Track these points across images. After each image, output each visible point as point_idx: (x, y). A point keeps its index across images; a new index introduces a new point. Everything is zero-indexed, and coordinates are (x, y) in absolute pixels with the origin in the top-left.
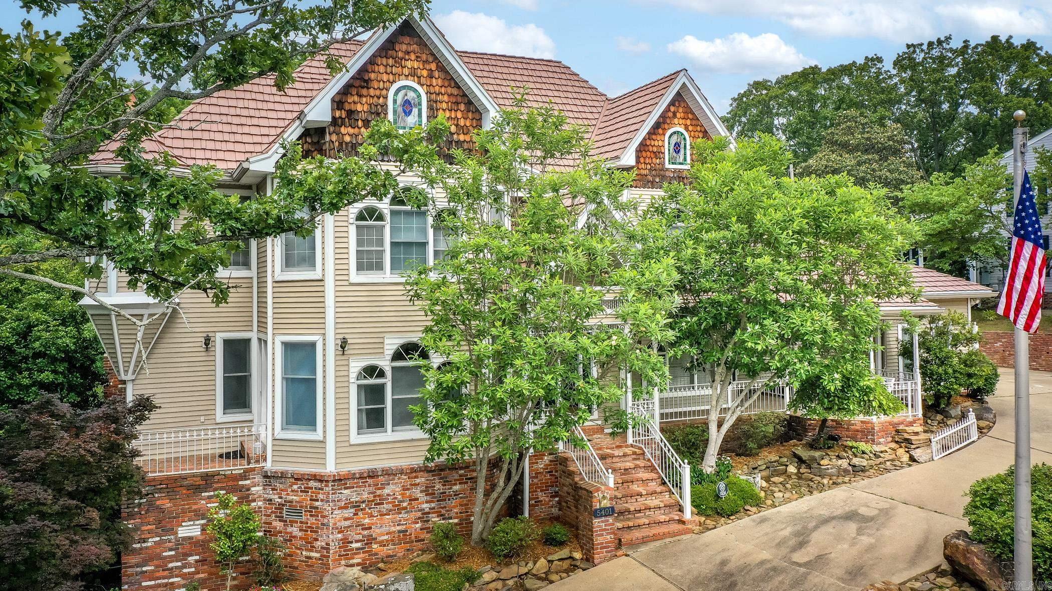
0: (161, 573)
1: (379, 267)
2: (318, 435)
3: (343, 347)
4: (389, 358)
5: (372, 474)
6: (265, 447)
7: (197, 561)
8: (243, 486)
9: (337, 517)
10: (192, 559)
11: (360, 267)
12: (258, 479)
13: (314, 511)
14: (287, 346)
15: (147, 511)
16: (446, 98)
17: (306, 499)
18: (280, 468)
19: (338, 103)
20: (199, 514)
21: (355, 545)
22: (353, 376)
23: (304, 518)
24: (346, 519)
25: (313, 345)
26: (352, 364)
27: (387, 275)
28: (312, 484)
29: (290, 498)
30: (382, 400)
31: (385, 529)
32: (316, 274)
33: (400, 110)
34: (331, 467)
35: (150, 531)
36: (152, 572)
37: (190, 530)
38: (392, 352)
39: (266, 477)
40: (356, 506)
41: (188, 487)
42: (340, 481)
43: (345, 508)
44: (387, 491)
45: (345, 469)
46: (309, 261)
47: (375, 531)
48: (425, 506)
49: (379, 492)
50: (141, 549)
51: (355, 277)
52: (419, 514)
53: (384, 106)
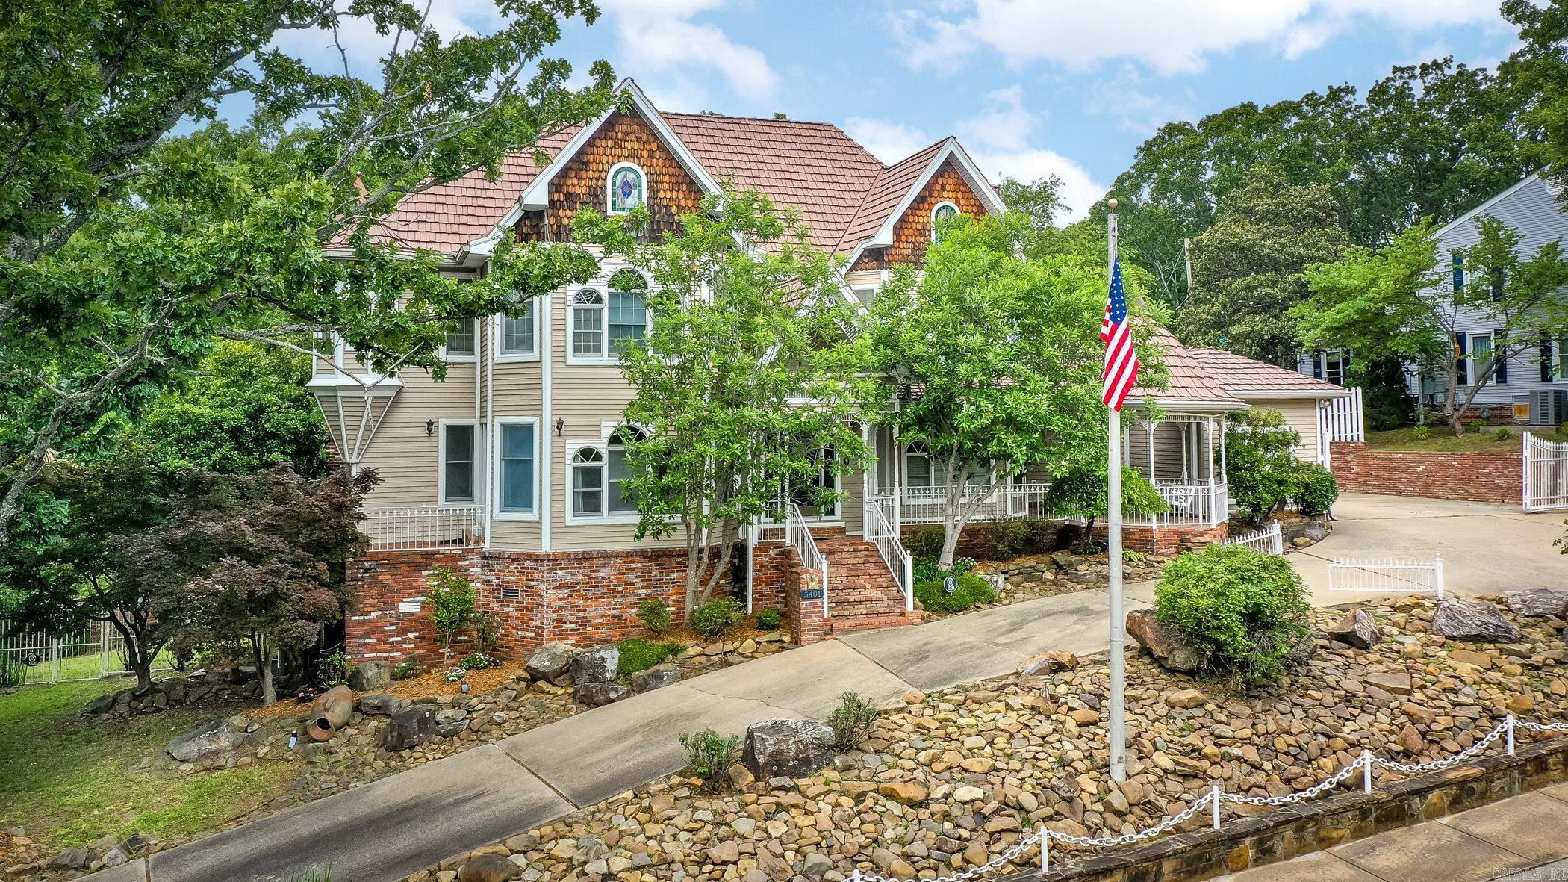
0: (383, 647)
1: (598, 350)
2: (534, 516)
3: (559, 429)
4: (606, 440)
5: (587, 556)
6: (483, 529)
7: (416, 637)
8: (462, 566)
9: (552, 596)
10: (412, 635)
11: (577, 350)
12: (477, 560)
13: (529, 590)
14: (506, 428)
15: (370, 585)
16: (667, 178)
17: (522, 579)
18: (497, 549)
19: (555, 186)
20: (418, 592)
21: (569, 626)
22: (569, 458)
23: (520, 599)
24: (561, 599)
25: (530, 427)
26: (569, 445)
27: (605, 359)
28: (529, 564)
29: (507, 578)
30: (599, 484)
31: (600, 612)
32: (534, 356)
33: (619, 191)
34: (546, 547)
35: (372, 605)
36: (374, 644)
37: (411, 606)
38: (608, 435)
39: (484, 558)
40: (571, 587)
41: (409, 564)
42: (555, 560)
43: (560, 588)
44: (601, 574)
45: (559, 550)
46: (527, 343)
47: (590, 613)
48: (641, 591)
49: (593, 575)
50: (364, 621)
51: (571, 359)
52: (635, 600)
53: (603, 188)
